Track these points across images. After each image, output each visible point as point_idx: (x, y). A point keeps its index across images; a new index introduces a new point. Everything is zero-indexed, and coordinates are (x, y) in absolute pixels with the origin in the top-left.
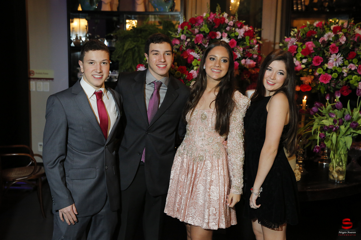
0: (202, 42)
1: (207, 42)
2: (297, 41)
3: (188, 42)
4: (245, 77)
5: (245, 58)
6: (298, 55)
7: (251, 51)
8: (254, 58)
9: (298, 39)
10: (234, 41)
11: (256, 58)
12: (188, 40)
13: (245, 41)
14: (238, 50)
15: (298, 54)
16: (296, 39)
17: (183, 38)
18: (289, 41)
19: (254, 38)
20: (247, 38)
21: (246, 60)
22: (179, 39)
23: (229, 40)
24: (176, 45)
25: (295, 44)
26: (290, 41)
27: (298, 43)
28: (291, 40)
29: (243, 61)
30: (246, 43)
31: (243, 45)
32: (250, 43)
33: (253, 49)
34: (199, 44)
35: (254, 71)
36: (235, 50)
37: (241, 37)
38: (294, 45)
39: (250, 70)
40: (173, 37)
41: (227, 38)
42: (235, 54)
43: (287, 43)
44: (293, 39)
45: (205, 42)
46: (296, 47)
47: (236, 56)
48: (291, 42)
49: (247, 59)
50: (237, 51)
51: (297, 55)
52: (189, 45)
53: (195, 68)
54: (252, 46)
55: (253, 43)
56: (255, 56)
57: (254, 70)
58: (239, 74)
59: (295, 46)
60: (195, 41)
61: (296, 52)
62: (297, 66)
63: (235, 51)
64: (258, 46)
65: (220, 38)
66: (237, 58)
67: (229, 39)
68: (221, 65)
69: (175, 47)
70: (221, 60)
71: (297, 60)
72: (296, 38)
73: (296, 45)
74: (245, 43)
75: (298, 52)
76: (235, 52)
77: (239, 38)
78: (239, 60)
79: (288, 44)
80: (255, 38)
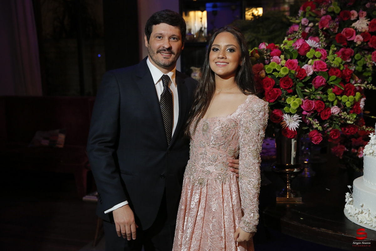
0: (329, 25)
1: (337, 26)
3: (311, 27)
12: (311, 24)
17: (305, 23)
22: (299, 24)
23: (369, 21)
34: (324, 28)
40: (292, 23)
41: (365, 18)
45: (334, 25)
52: (312, 31)
53: (310, 62)
60: (319, 26)
65: (356, 18)
67: (369, 19)
68: (227, 56)
70: (225, 49)
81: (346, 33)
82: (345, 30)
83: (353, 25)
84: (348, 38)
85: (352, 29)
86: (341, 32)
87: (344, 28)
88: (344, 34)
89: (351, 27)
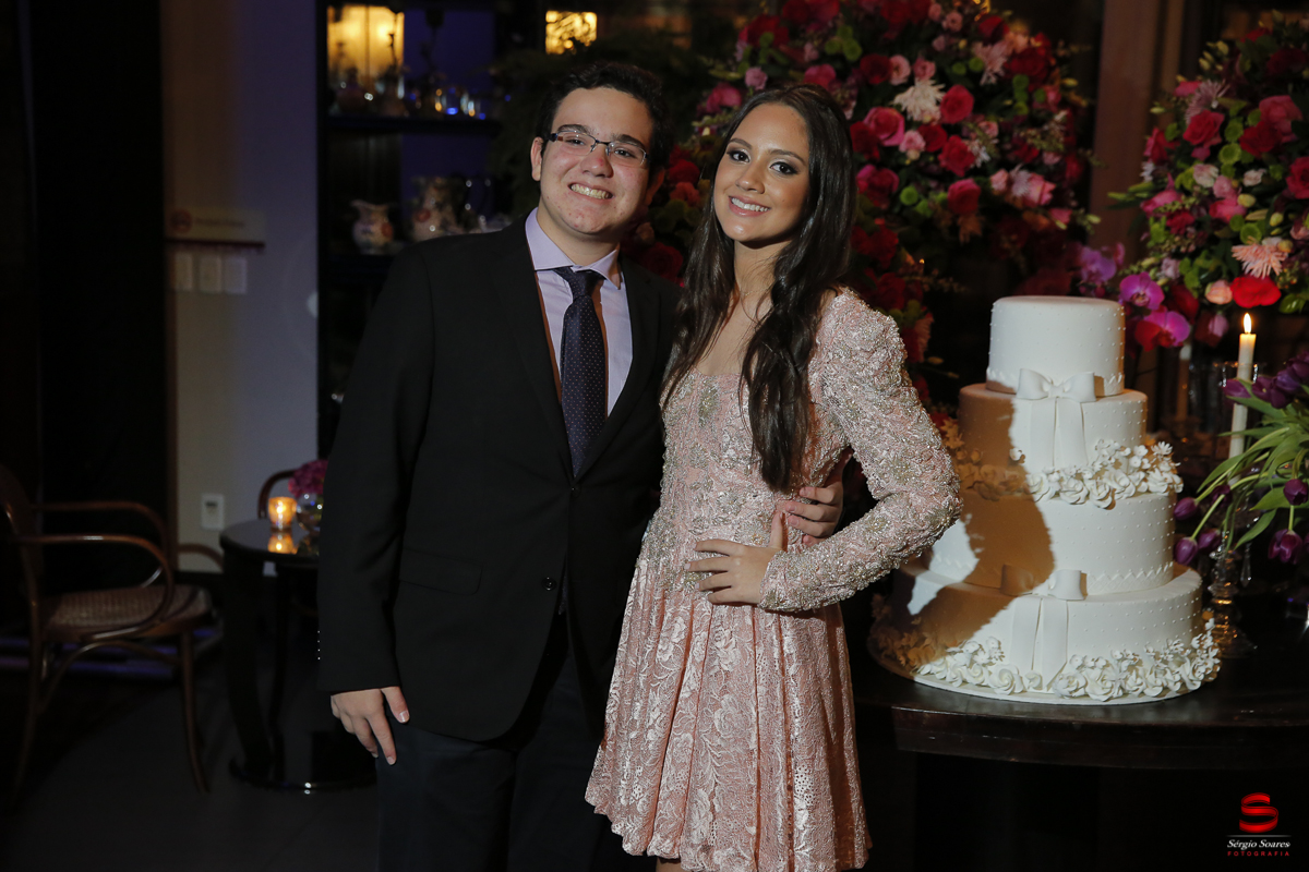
1: (852, 98)
2: (1225, 95)
4: (1006, 245)
5: (1009, 167)
6: (1229, 154)
7: (1034, 137)
8: (1048, 166)
9: (1228, 87)
10: (964, 93)
11: (1057, 165)
13: (1010, 95)
14: (978, 133)
15: (1224, 148)
16: (1220, 87)
17: (756, 82)
18: (1192, 94)
19: (1052, 83)
20: (1020, 82)
21: (1013, 173)
22: (739, 85)
23: (941, 90)
24: (724, 112)
25: (1214, 105)
26: (1198, 95)
27: (1227, 102)
28: (1199, 91)
29: (998, 180)
30: (1015, 102)
31: (1002, 111)
32: (1030, 103)
33: (1046, 127)
35: (1044, 221)
36: (965, 133)
37: (993, 80)
38: (1213, 110)
39: (1027, 216)
40: (717, 79)
41: (933, 82)
42: (966, 147)
43: (1183, 102)
44: (1207, 86)
45: (843, 98)
46: (1221, 118)
47: (973, 157)
48: (1200, 100)
49: (1017, 168)
50: (973, 135)
51: (1221, 153)
54: (1042, 115)
55: (1046, 102)
56: (1050, 159)
57: (1046, 215)
58: (979, 232)
59: (1214, 115)
61: (1217, 140)
62: (1221, 199)
63: (968, 138)
64: (1067, 116)
65: (905, 81)
66: (972, 166)
67: (942, 86)
68: (766, 185)
69: (721, 119)
70: (767, 162)
71: (1220, 174)
72: (1224, 81)
73: (1222, 109)
74: (1009, 102)
75: (1228, 139)
76: (966, 142)
77: (983, 81)
78: (983, 172)
79: (1187, 107)
80: (1057, 83)
81: (877, 122)
82: (876, 112)
83: (898, 99)
84: (883, 137)
85: (895, 113)
86: (862, 119)
87: (872, 106)
88: (872, 126)
89: (891, 106)
